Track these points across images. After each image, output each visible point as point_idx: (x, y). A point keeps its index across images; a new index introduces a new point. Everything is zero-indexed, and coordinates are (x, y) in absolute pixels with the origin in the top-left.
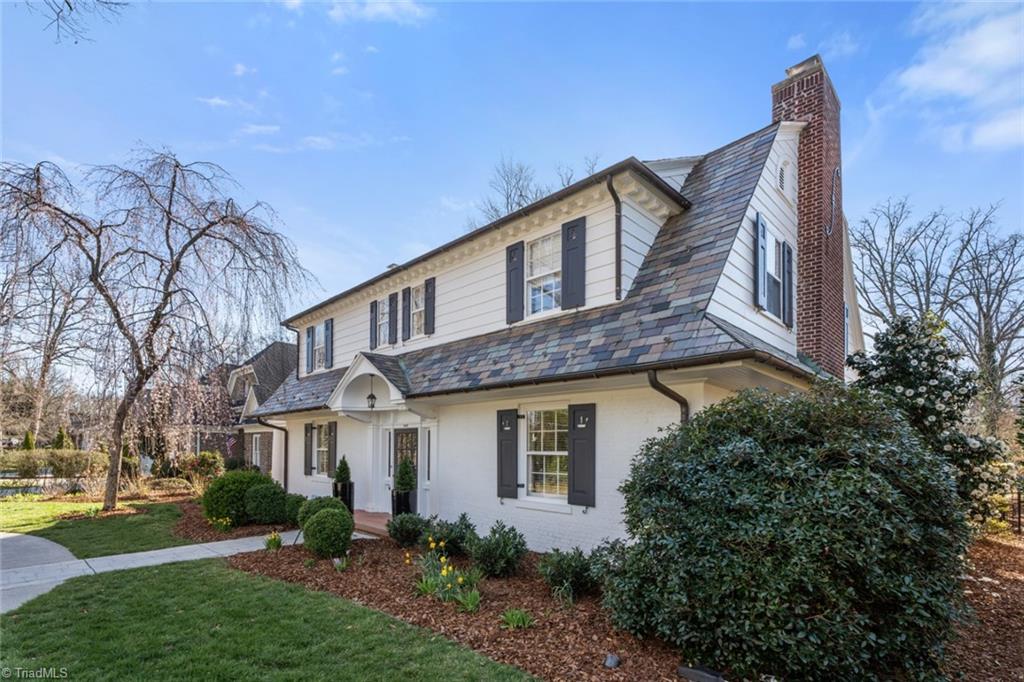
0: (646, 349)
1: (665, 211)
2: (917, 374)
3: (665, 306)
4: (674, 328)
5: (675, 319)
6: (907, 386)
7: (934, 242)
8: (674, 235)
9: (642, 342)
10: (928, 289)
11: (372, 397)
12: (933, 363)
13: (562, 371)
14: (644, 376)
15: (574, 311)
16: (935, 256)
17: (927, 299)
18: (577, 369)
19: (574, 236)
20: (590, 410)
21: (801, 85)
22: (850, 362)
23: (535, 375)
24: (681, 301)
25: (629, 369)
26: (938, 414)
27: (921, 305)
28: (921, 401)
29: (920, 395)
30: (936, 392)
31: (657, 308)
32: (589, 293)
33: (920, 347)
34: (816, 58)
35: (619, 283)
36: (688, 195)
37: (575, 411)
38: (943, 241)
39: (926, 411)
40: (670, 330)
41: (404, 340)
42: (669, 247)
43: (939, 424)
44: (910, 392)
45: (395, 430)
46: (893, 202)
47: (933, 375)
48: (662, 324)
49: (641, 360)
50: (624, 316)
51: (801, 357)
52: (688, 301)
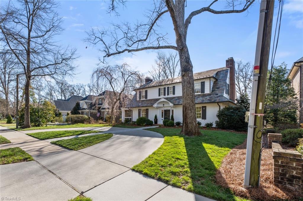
0: (216, 100)
1: (214, 81)
2: (245, 102)
3: (218, 95)
4: (220, 98)
5: (219, 96)
6: (244, 103)
7: (247, 67)
8: (216, 84)
9: (215, 99)
10: (246, 78)
11: (164, 105)
12: (247, 100)
13: (204, 102)
14: (217, 103)
15: (203, 94)
16: (247, 70)
17: (246, 80)
18: (207, 102)
19: (203, 84)
20: (205, 107)
21: (230, 61)
22: (236, 100)
23: (200, 102)
24: (219, 94)
25: (214, 102)
26: (247, 107)
27: (244, 81)
28: (245, 106)
29: (245, 105)
30: (247, 104)
31: (216, 95)
32: (205, 91)
33: (245, 98)
34: (232, 57)
35: (210, 91)
36: (217, 78)
37: (203, 107)
38: (249, 67)
39: (246, 107)
40: (219, 98)
41: (168, 95)
42: (216, 86)
43: (247, 108)
44: (244, 104)
45: (164, 110)
46: (239, 60)
47: (247, 102)
48: (218, 97)
49: (216, 101)
50: (211, 95)
51: (230, 99)
52: (220, 94)
